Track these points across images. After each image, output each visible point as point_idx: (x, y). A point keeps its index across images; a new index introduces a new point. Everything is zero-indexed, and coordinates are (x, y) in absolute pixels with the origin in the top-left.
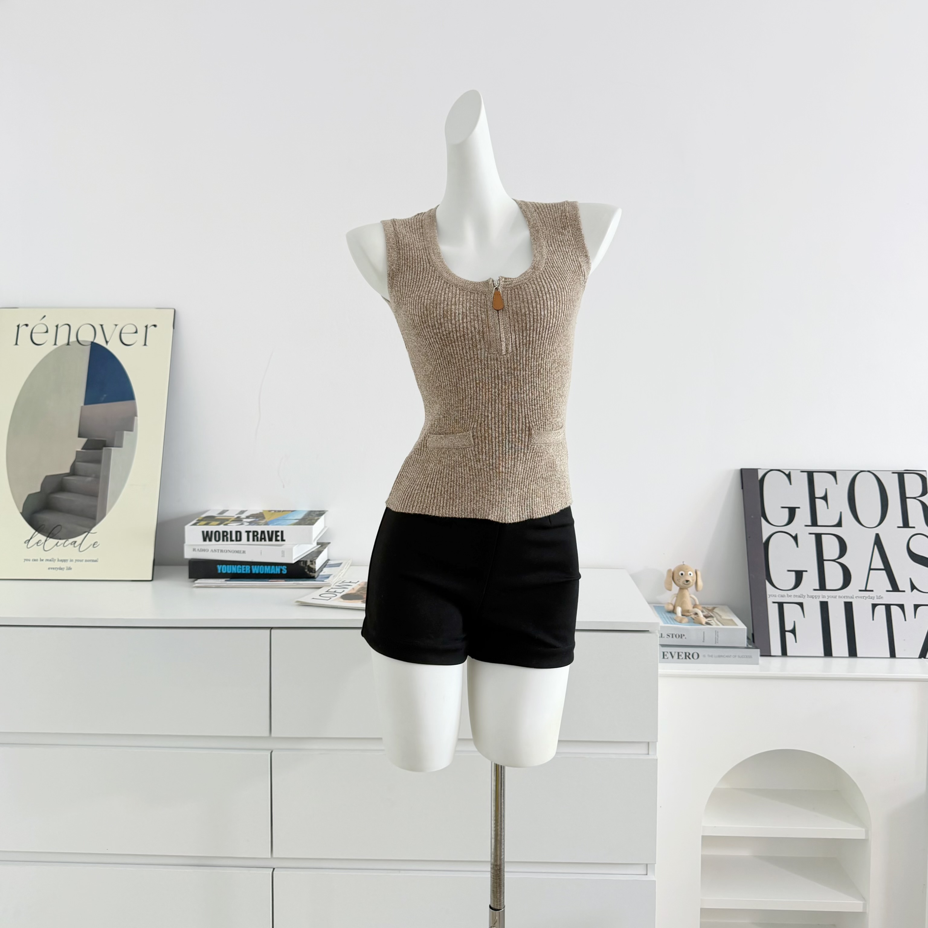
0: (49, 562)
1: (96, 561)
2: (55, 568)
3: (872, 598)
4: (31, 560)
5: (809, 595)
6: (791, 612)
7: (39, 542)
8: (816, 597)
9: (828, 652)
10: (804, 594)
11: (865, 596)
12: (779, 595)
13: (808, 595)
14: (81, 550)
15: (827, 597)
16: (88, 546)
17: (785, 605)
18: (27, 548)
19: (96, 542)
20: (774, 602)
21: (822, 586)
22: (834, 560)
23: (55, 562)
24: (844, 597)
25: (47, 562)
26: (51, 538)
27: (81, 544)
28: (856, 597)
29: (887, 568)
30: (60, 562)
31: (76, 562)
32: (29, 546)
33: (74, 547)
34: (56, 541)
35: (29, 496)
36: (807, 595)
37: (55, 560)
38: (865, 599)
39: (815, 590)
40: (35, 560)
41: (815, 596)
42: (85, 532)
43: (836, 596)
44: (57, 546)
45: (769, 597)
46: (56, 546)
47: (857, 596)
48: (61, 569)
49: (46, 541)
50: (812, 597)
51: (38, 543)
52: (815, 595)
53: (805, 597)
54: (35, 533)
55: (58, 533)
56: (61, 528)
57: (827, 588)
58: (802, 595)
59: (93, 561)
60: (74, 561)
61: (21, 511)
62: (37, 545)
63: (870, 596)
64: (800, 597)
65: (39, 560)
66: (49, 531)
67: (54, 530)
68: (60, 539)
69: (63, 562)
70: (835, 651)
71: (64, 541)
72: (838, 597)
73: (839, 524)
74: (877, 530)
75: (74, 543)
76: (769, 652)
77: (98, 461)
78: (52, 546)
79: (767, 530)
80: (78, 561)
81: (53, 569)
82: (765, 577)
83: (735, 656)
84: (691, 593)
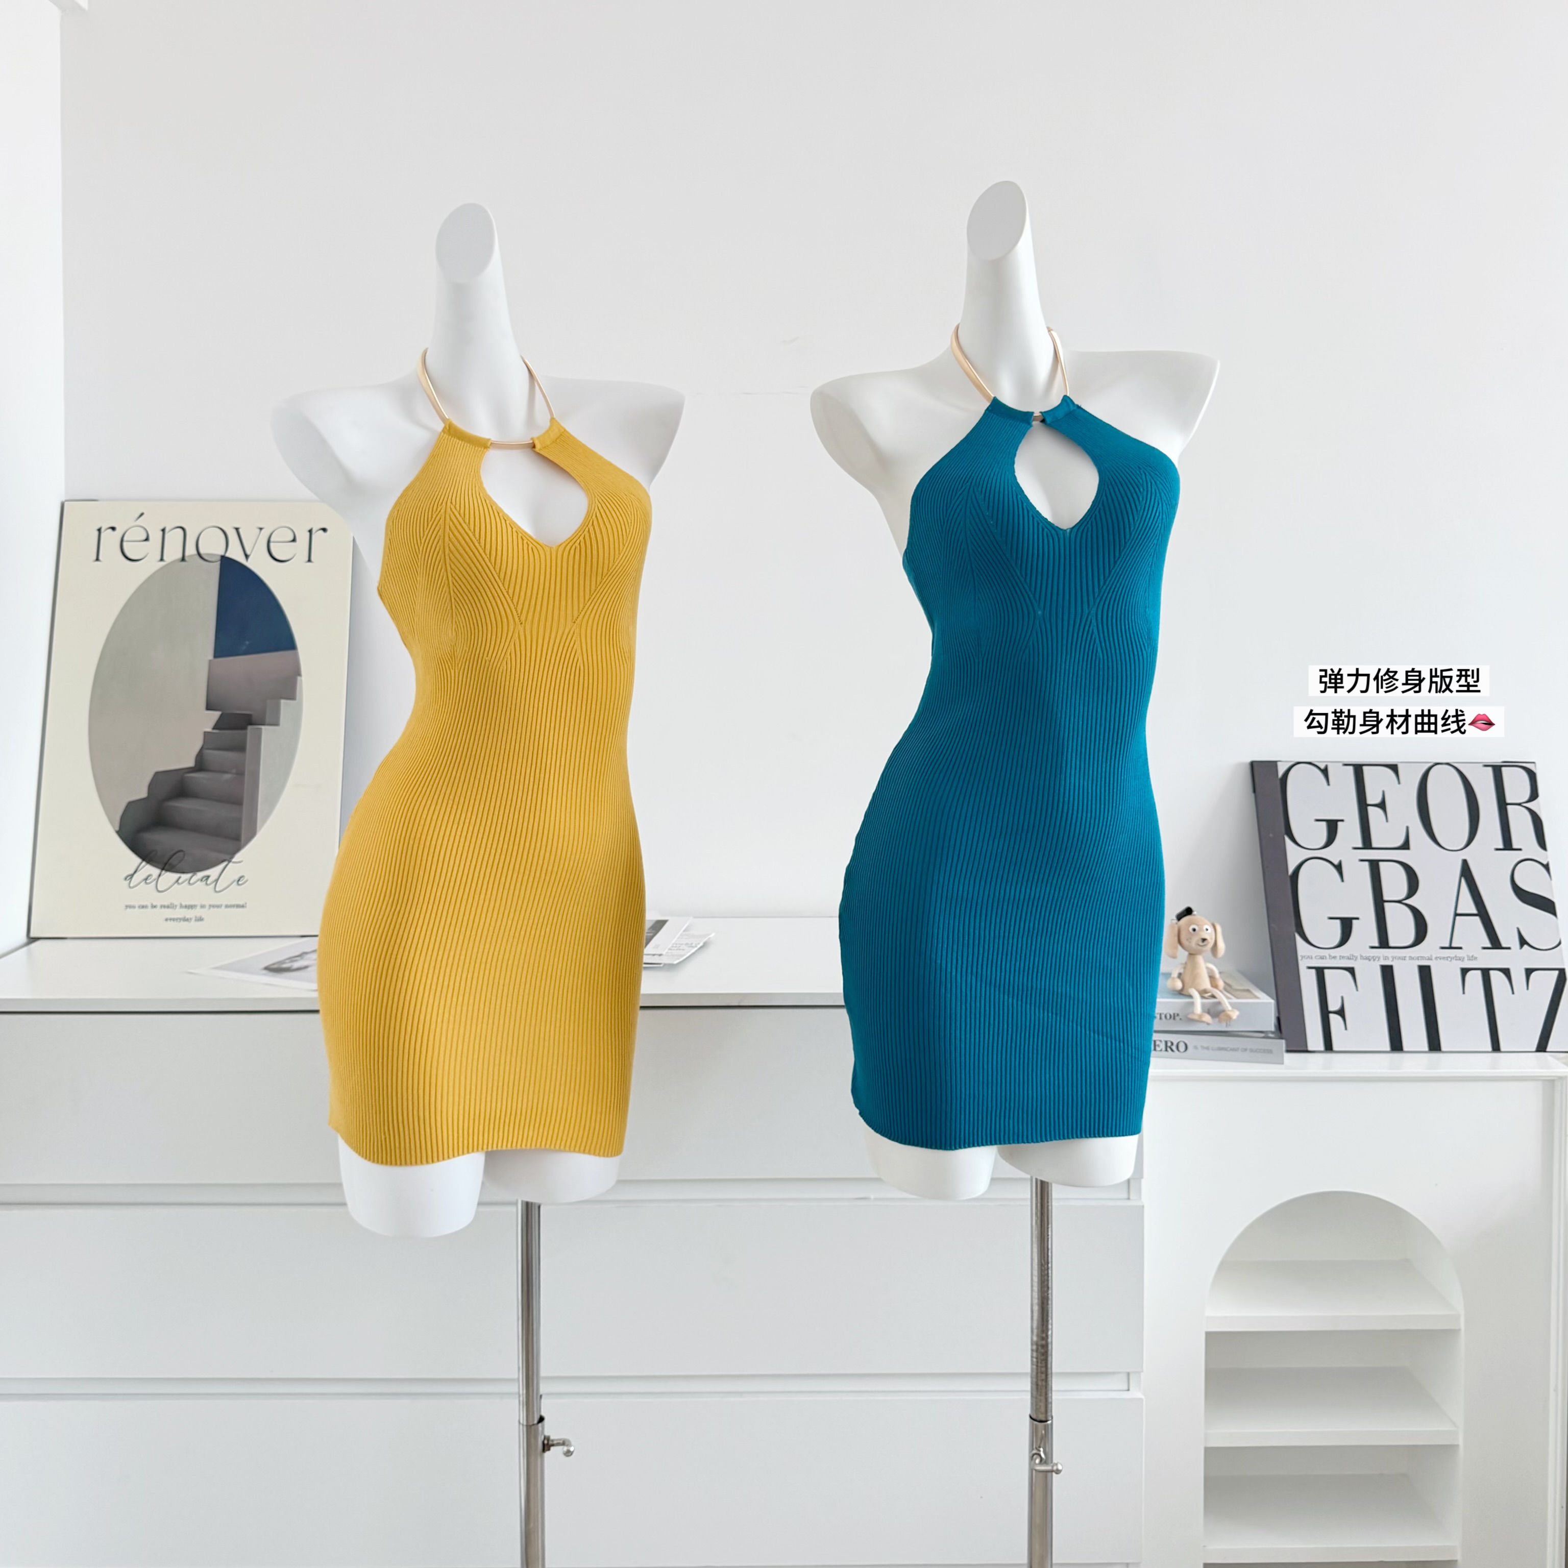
0: (166, 910)
1: (243, 906)
2: (177, 919)
3: (1461, 959)
4: (137, 906)
5: (1364, 955)
6: (1336, 983)
7: (149, 878)
8: (1374, 959)
9: (1396, 1044)
10: (1356, 955)
11: (1447, 957)
12: (1317, 956)
13: (1361, 956)
14: (217, 890)
15: (1391, 959)
16: (230, 881)
17: (1326, 971)
18: (130, 887)
19: (241, 877)
20: (1310, 968)
21: (1384, 943)
22: (1399, 902)
23: (176, 908)
24: (1418, 958)
25: (163, 910)
26: (167, 870)
27: (217, 880)
28: (1436, 958)
29: (1482, 913)
30: (184, 910)
31: (209, 908)
32: (132, 885)
33: (207, 884)
34: (176, 876)
35: (130, 805)
36: (1359, 957)
37: (176, 906)
38: (1451, 961)
39: (1372, 947)
40: (143, 907)
41: (1373, 957)
42: (223, 861)
43: (1405, 957)
44: (178, 883)
45: (1302, 959)
46: (176, 884)
47: (1437, 956)
48: (186, 920)
49: (160, 875)
50: (1368, 959)
51: (146, 879)
52: (1372, 955)
53: (1356, 958)
54: (141, 863)
55: (180, 862)
56: (184, 855)
57: (1391, 944)
58: (1353, 956)
59: (238, 906)
60: (207, 907)
61: (117, 829)
62: (146, 883)
63: (1458, 955)
64: (1349, 958)
65: (150, 906)
66: (165, 860)
67: (172, 859)
68: (183, 873)
69: (189, 908)
70: (1407, 1042)
71: (189, 875)
72: (1407, 958)
73: (1406, 846)
74: (1465, 855)
75: (207, 879)
76: (1306, 1046)
77: (241, 748)
78: (170, 884)
79: (1294, 856)
80: (214, 906)
81: (174, 920)
82: (1294, 928)
83: (1246, 1050)
84: (1206, 961)
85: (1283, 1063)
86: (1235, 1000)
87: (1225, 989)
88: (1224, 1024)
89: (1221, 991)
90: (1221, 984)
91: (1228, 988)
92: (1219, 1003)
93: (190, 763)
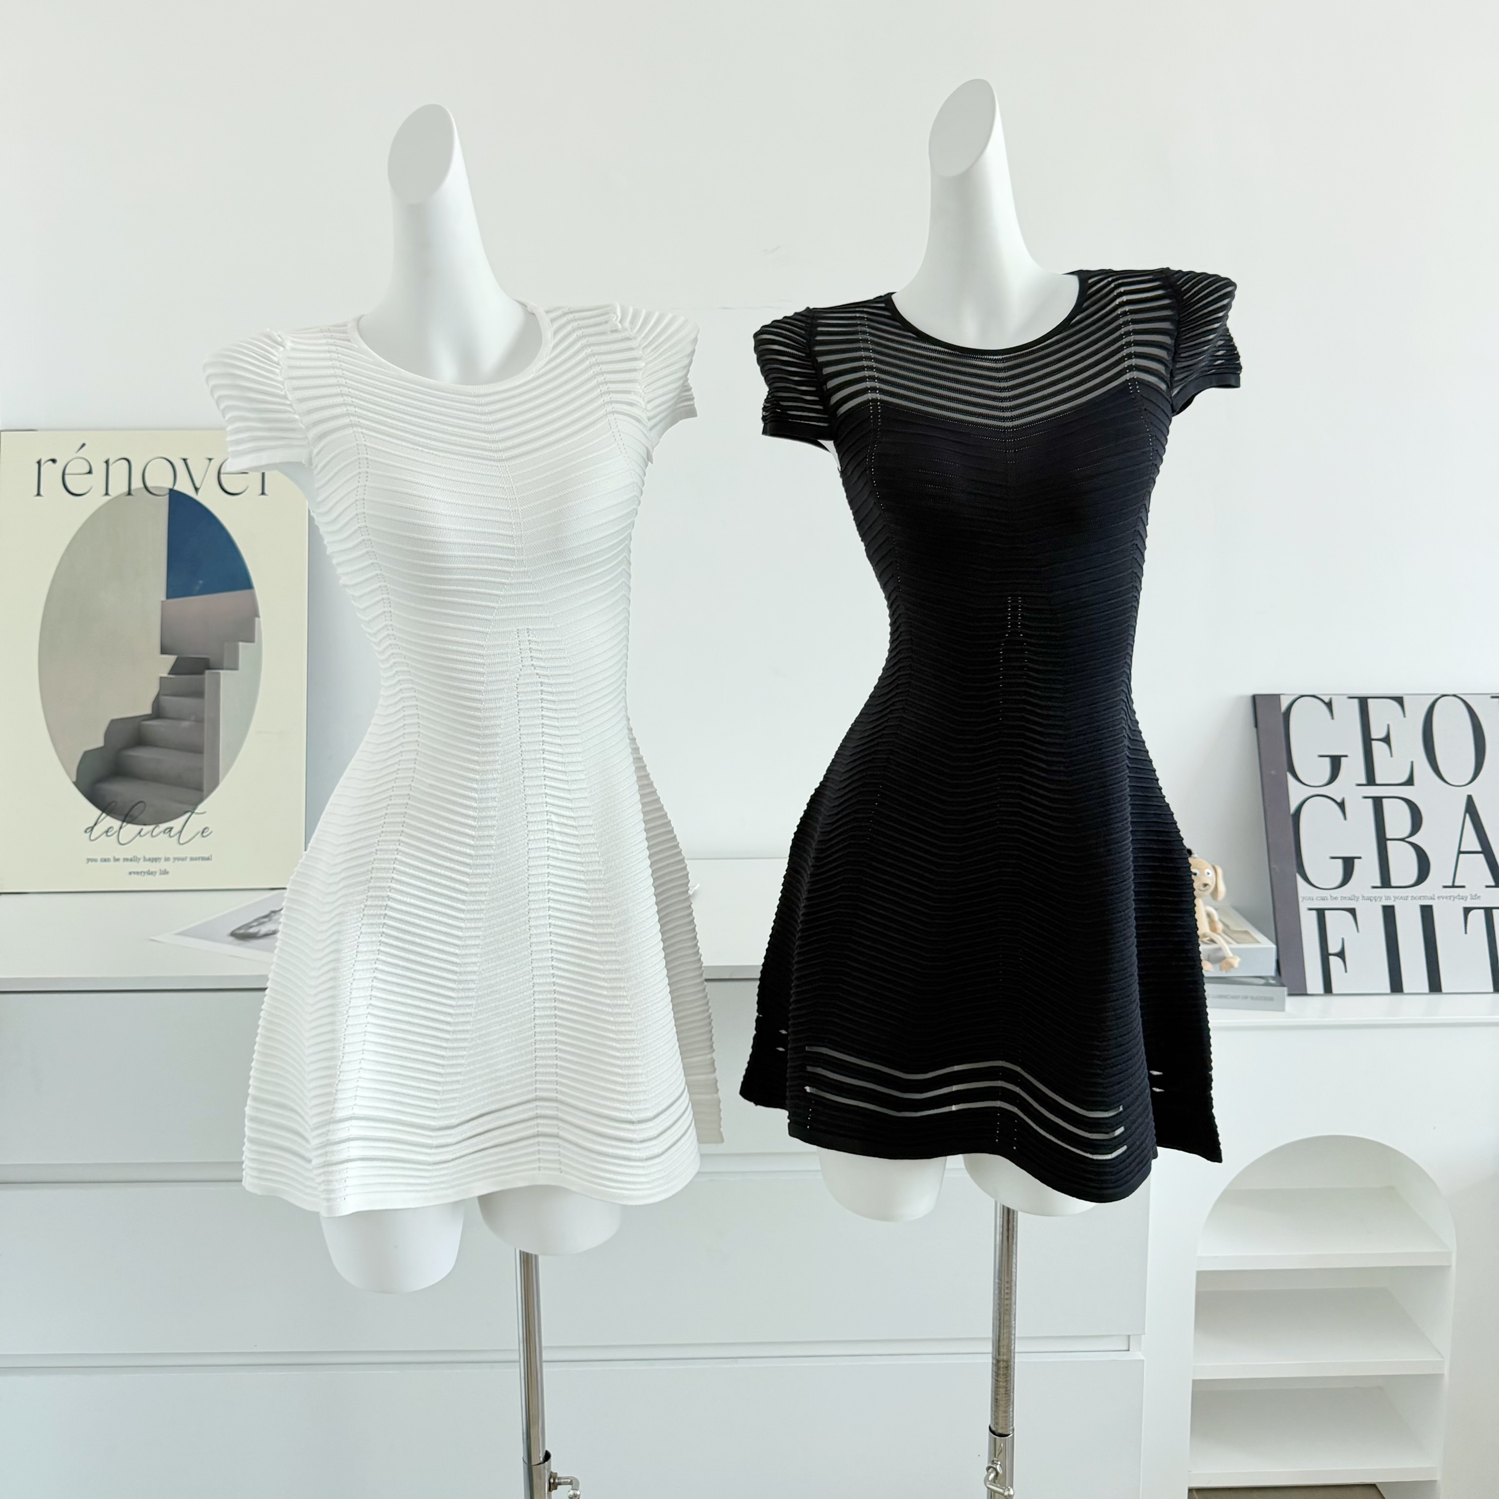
0: (129, 863)
1: (208, 859)
2: (141, 872)
3: (1464, 898)
4: (99, 860)
5: (1366, 895)
6: (1337, 924)
7: (110, 830)
8: (1375, 899)
9: (1396, 986)
10: (1357, 895)
11: (1450, 896)
12: (1317, 897)
13: (1363, 897)
14: (181, 842)
15: (1393, 899)
16: (195, 833)
17: (1327, 912)
18: (90, 840)
19: (205, 829)
20: (1310, 909)
21: (1386, 882)
22: (1403, 840)
23: (139, 862)
24: (1420, 898)
25: (126, 863)
26: (128, 822)
27: (181, 832)
28: (1438, 897)
29: (1486, 850)
30: (148, 863)
31: (174, 861)
32: (92, 838)
33: (170, 836)
34: (138, 828)
35: (87, 754)
36: (1361, 898)
37: (139, 859)
38: (1453, 900)
39: (1374, 887)
40: (105, 860)
41: (1375, 897)
42: (186, 812)
43: (1407, 896)
44: (141, 836)
45: (1303, 900)
46: (138, 836)
47: (1440, 895)
48: (150, 873)
49: (121, 828)
50: (1370, 899)
51: (107, 832)
52: (1374, 895)
53: (1358, 899)
54: (100, 815)
55: (141, 813)
56: (145, 805)
57: (1393, 884)
58: (1354, 896)
59: (203, 859)
60: (172, 860)
61: (74, 779)
62: (107, 836)
63: (1461, 894)
64: (1350, 899)
65: (112, 860)
66: (127, 810)
67: (134, 809)
68: (145, 825)
69: (153, 861)
70: (1407, 984)
71: (152, 827)
72: (1410, 898)
73: (1410, 782)
74: (1470, 790)
75: (170, 831)
76: (1306, 989)
77: (199, 694)
78: (131, 838)
79: (1296, 793)
80: (178, 859)
81: (138, 873)
82: (1295, 869)
83: (1246, 997)
84: (1206, 904)
85: (1283, 1009)
86: (1235, 945)
87: (1224, 932)
88: (1224, 971)
89: (1219, 934)
90: (1220, 926)
91: (1227, 931)
92: (1220, 949)
93: (148, 710)
